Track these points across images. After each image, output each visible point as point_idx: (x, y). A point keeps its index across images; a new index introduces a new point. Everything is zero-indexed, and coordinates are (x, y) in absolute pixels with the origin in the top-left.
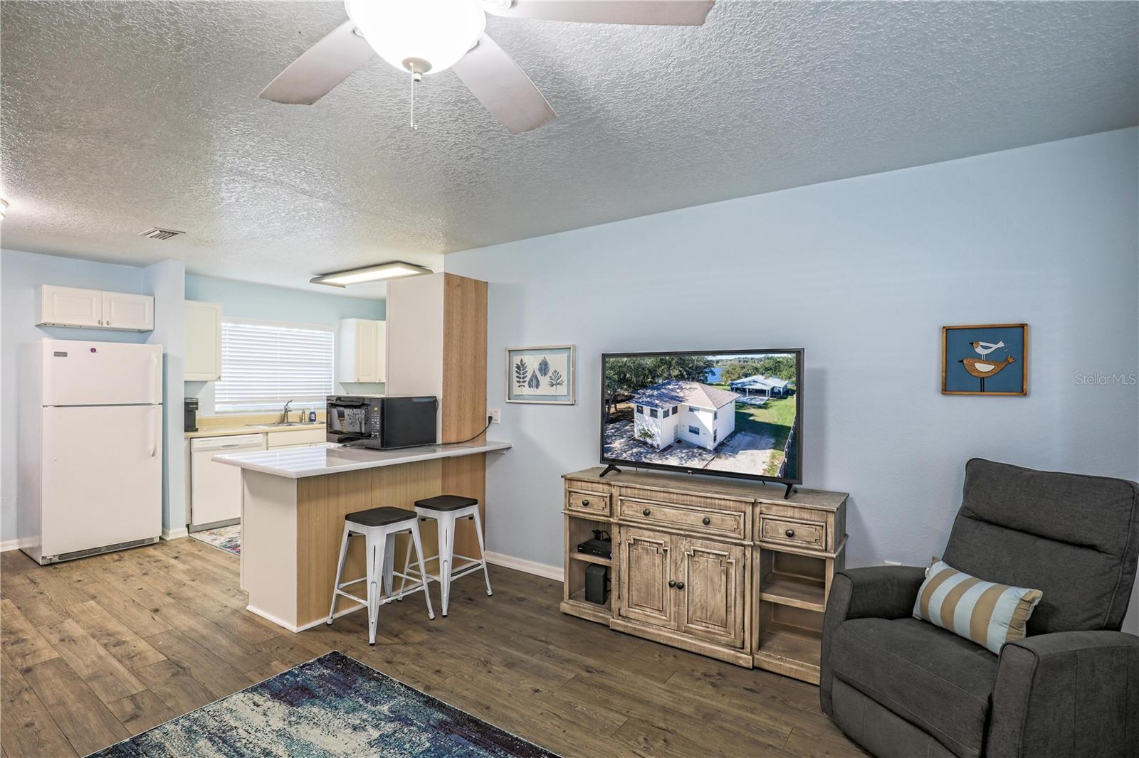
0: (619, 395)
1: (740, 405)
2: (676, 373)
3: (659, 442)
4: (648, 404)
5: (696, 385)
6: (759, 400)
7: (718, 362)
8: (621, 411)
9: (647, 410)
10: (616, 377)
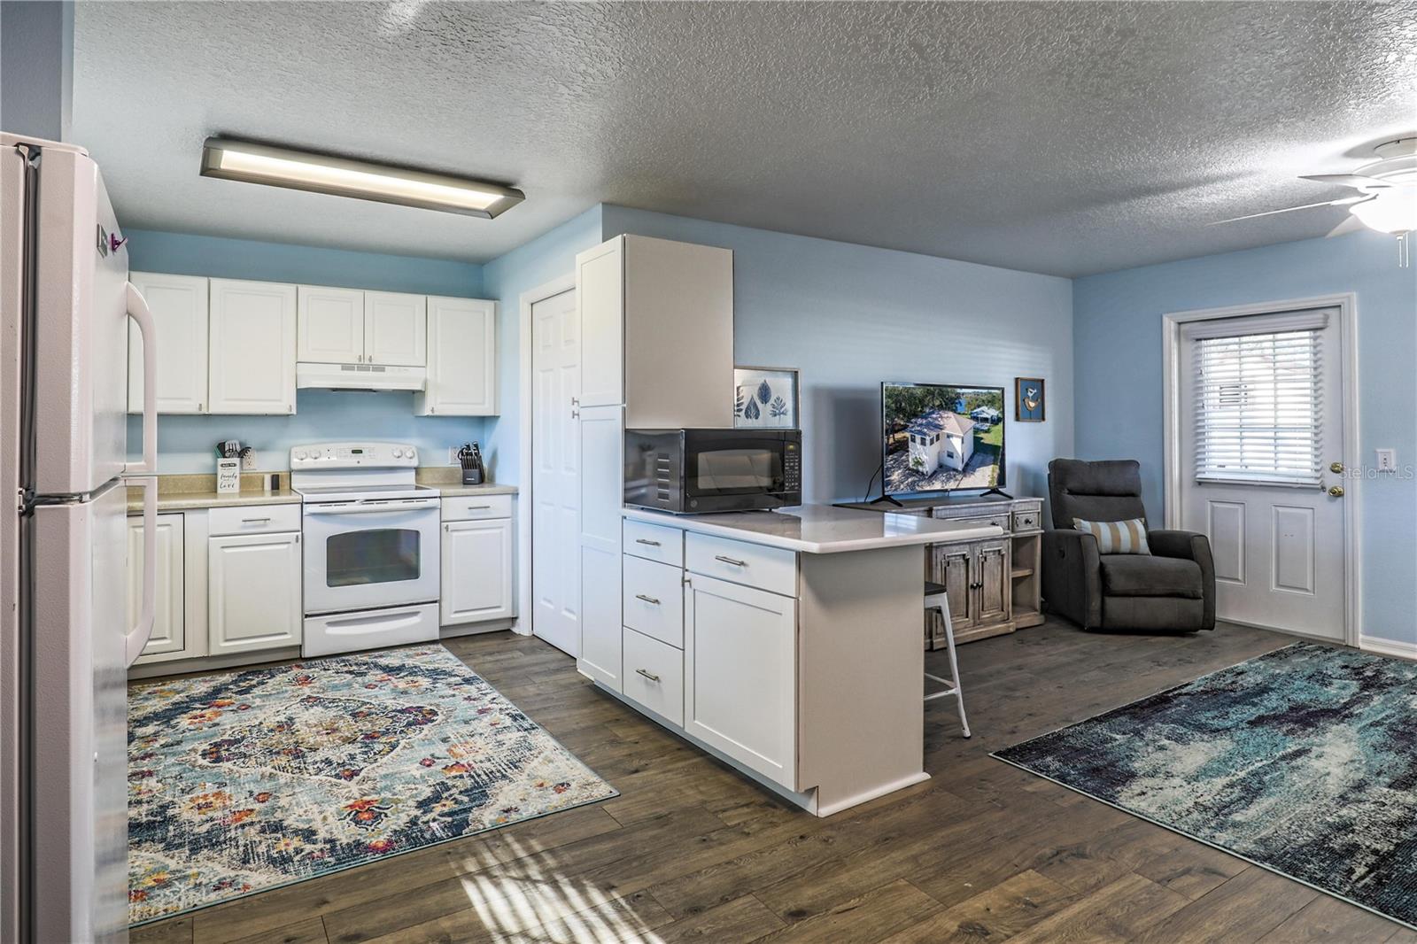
0: (896, 424)
1: (976, 431)
2: (937, 403)
3: (928, 469)
4: (920, 432)
5: (951, 414)
6: (986, 426)
7: (963, 394)
8: (898, 441)
9: (918, 438)
10: (893, 405)
